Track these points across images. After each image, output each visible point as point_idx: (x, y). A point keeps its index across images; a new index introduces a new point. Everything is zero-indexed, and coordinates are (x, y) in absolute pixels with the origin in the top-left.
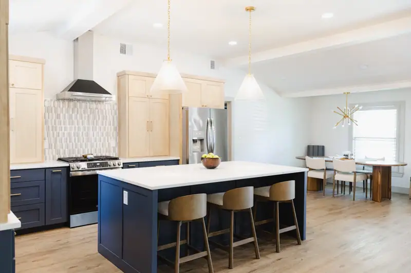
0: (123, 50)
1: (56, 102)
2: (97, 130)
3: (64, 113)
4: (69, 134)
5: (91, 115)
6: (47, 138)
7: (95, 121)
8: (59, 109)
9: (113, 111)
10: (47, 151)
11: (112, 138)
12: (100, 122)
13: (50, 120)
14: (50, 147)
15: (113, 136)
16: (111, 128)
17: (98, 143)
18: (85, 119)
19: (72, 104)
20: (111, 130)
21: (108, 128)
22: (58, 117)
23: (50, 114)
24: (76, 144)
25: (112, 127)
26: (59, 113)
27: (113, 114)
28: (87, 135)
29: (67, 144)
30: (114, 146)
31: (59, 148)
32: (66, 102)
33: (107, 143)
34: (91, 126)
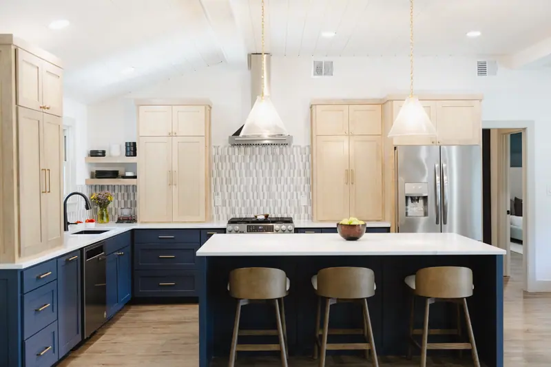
0: (319, 70)
1: (230, 149)
2: (282, 183)
3: (240, 161)
4: (246, 187)
5: (274, 163)
6: (220, 193)
7: (279, 171)
8: (234, 157)
9: (304, 156)
10: (220, 208)
11: (303, 193)
12: (285, 172)
13: (223, 171)
14: (224, 204)
15: (304, 190)
16: (301, 179)
17: (283, 200)
18: (266, 168)
19: (249, 149)
20: (301, 183)
21: (297, 179)
22: (233, 167)
23: (224, 164)
24: (254, 201)
25: (303, 178)
26: (234, 162)
27: (304, 160)
28: (269, 189)
29: (244, 201)
30: (306, 204)
31: (234, 205)
32: (242, 148)
33: (296, 200)
34: (274, 178)
